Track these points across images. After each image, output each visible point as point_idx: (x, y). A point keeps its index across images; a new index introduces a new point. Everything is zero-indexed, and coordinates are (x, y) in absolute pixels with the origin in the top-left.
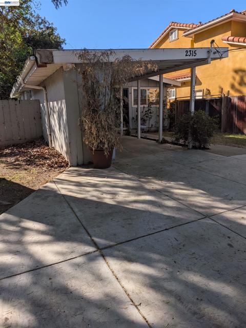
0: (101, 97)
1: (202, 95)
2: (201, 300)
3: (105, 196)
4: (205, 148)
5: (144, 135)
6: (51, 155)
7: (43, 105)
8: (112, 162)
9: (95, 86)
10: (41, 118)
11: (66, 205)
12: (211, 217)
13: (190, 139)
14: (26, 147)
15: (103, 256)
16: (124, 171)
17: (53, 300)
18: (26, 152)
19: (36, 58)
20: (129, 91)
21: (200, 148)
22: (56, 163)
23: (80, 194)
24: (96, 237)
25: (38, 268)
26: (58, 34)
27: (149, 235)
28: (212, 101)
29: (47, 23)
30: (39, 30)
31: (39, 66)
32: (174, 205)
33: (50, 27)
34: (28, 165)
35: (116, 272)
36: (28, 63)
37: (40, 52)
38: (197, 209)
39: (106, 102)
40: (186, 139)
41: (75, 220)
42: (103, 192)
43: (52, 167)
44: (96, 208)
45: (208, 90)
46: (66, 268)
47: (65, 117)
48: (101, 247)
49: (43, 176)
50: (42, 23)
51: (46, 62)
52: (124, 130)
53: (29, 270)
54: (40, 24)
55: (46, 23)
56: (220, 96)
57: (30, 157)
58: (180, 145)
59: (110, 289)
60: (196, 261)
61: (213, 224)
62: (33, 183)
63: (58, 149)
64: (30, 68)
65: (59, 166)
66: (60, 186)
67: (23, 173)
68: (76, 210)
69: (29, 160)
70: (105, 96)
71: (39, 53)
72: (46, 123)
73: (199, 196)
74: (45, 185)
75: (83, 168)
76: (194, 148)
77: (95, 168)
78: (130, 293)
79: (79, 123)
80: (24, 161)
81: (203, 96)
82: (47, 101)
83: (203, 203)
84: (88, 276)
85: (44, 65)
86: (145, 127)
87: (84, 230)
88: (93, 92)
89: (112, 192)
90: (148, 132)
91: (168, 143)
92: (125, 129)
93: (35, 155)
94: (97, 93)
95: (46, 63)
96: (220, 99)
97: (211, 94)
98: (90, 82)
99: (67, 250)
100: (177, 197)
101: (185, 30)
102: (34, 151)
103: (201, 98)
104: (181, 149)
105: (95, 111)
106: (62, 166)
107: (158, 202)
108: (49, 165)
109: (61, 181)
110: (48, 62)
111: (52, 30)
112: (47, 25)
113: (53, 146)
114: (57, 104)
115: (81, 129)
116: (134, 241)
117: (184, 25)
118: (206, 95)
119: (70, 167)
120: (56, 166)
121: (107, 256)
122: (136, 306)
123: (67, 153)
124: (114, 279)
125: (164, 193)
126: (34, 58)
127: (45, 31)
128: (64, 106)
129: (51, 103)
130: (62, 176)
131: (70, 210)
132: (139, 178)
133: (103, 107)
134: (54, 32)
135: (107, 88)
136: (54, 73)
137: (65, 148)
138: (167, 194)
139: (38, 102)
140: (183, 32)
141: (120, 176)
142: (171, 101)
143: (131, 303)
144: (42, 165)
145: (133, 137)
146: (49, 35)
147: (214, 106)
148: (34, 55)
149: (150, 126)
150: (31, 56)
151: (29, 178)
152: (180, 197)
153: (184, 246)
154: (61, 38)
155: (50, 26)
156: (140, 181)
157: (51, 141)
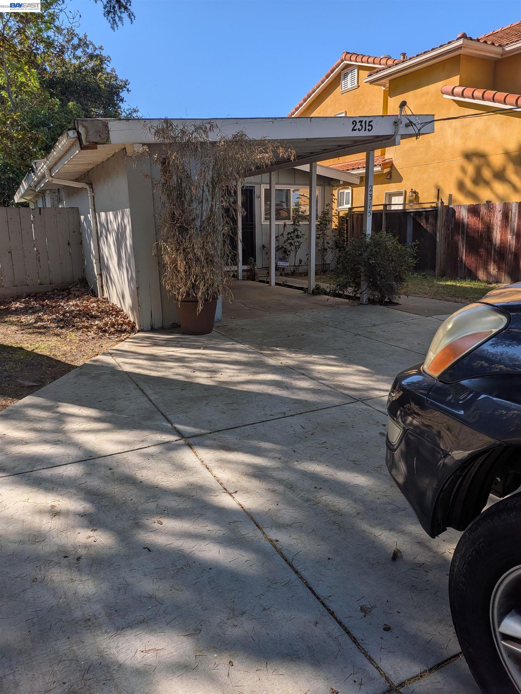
0: (195, 205)
1: (402, 202)
2: (321, 488)
3: (197, 374)
4: (391, 303)
5: (283, 279)
6: (102, 312)
7: (86, 219)
8: (216, 324)
9: (184, 185)
10: (81, 243)
11: (132, 386)
12: (364, 402)
13: (364, 286)
14: (53, 298)
15: (190, 446)
16: (237, 339)
17: (116, 490)
18: (55, 307)
19: (79, 134)
20: (257, 193)
21: (381, 302)
22: (113, 325)
23: (156, 371)
24: (181, 424)
25: (91, 458)
26: (113, 70)
27: (263, 422)
28: (418, 214)
29: (91, 46)
30: (74, 61)
31: (83, 148)
32: (311, 387)
33: (97, 56)
34: (62, 328)
35: (206, 462)
36: (63, 143)
37: (85, 124)
38: (346, 392)
39: (205, 214)
40: (358, 285)
41: (148, 405)
42: (195, 369)
43: (105, 331)
44: (182, 390)
45: (415, 192)
46: (133, 458)
47: (129, 242)
48: (187, 436)
49: (91, 345)
50: (79, 46)
51: (96, 141)
52: (243, 271)
53: (79, 460)
54: (75, 48)
55: (88, 46)
56: (434, 205)
57: (63, 315)
58: (348, 297)
59: (197, 478)
60: (326, 450)
61: (365, 410)
62: (73, 355)
63: (115, 300)
64: (65, 150)
65: (117, 331)
66: (120, 360)
67: (53, 341)
68: (149, 392)
69: (62, 320)
70: (202, 202)
71: (83, 126)
72: (90, 252)
73: (355, 375)
74: (94, 359)
75: (161, 334)
76: (371, 302)
77: (183, 334)
78: (224, 482)
79: (154, 252)
80: (52, 321)
81: (404, 204)
82: (95, 211)
83: (358, 384)
84: (166, 466)
85: (93, 146)
86: (287, 264)
87: (162, 416)
88: (181, 196)
89: (210, 369)
90: (293, 274)
91: (326, 293)
92: (246, 267)
93: (73, 311)
94: (188, 198)
95: (97, 143)
96: (434, 212)
97: (421, 201)
98: (175, 178)
99: (134, 439)
100: (318, 375)
101: (372, 71)
102: (71, 305)
103: (401, 207)
104: (347, 304)
105: (183, 230)
106: (125, 331)
107: (287, 382)
108: (99, 328)
109: (123, 353)
110: (101, 141)
111: (101, 61)
112: (89, 51)
113: (106, 295)
114: (116, 217)
115: (159, 263)
116: (238, 429)
117: (371, 60)
118: (411, 201)
119: (139, 331)
120: (112, 330)
121: (195, 445)
122: (230, 494)
123: (132, 309)
124: (202, 469)
125: (299, 371)
126: (76, 135)
127: (86, 62)
128: (127, 221)
129: (103, 214)
130: (125, 346)
131: (139, 392)
132: (261, 349)
133: (198, 223)
134: (105, 66)
135: (206, 189)
136: (108, 159)
137: (128, 300)
138: (303, 371)
139: (76, 212)
140: (367, 73)
141: (227, 346)
142: (341, 214)
143: (224, 491)
144: (87, 328)
145: (262, 284)
146: (95, 71)
147: (423, 223)
148: (75, 129)
149: (297, 263)
150: (69, 130)
151: (65, 348)
152: (323, 376)
153: (312, 434)
154: (120, 77)
155: (97, 52)
156: (262, 353)
157: (102, 287)
